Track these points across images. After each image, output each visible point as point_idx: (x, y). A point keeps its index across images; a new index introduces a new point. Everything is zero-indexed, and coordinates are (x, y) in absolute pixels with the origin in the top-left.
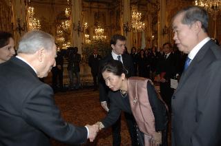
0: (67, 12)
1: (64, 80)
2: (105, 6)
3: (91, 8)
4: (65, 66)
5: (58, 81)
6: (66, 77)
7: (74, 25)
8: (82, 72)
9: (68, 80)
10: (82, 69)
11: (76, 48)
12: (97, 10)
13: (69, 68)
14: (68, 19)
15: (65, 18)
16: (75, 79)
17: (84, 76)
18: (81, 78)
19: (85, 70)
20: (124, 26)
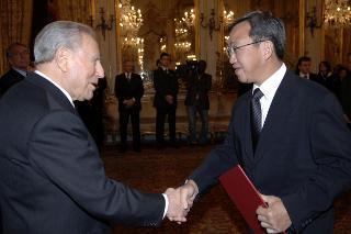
1: (178, 125)
4: (181, 97)
5: (167, 126)
6: (182, 119)
7: (201, 17)
8: (213, 111)
9: (186, 124)
10: (213, 105)
13: (187, 102)
16: (199, 123)
17: (218, 119)
18: (212, 123)
19: (221, 107)
20: (307, 17)
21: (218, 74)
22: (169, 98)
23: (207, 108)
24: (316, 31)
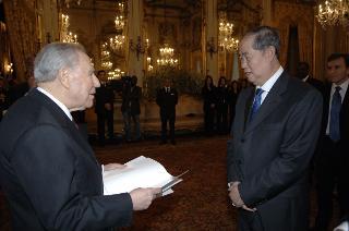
0: (117, 22)
1: (116, 126)
2: (176, 13)
3: (153, 16)
5: (106, 128)
8: (142, 116)
9: (122, 126)
10: (143, 109)
11: (135, 79)
12: (162, 19)
14: (120, 33)
15: (115, 32)
16: (132, 124)
17: (146, 121)
18: (142, 124)
19: (147, 112)
20: (208, 44)
21: (144, 87)
22: (108, 105)
23: (139, 112)
24: (214, 55)
